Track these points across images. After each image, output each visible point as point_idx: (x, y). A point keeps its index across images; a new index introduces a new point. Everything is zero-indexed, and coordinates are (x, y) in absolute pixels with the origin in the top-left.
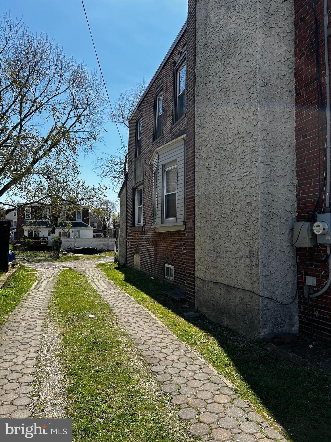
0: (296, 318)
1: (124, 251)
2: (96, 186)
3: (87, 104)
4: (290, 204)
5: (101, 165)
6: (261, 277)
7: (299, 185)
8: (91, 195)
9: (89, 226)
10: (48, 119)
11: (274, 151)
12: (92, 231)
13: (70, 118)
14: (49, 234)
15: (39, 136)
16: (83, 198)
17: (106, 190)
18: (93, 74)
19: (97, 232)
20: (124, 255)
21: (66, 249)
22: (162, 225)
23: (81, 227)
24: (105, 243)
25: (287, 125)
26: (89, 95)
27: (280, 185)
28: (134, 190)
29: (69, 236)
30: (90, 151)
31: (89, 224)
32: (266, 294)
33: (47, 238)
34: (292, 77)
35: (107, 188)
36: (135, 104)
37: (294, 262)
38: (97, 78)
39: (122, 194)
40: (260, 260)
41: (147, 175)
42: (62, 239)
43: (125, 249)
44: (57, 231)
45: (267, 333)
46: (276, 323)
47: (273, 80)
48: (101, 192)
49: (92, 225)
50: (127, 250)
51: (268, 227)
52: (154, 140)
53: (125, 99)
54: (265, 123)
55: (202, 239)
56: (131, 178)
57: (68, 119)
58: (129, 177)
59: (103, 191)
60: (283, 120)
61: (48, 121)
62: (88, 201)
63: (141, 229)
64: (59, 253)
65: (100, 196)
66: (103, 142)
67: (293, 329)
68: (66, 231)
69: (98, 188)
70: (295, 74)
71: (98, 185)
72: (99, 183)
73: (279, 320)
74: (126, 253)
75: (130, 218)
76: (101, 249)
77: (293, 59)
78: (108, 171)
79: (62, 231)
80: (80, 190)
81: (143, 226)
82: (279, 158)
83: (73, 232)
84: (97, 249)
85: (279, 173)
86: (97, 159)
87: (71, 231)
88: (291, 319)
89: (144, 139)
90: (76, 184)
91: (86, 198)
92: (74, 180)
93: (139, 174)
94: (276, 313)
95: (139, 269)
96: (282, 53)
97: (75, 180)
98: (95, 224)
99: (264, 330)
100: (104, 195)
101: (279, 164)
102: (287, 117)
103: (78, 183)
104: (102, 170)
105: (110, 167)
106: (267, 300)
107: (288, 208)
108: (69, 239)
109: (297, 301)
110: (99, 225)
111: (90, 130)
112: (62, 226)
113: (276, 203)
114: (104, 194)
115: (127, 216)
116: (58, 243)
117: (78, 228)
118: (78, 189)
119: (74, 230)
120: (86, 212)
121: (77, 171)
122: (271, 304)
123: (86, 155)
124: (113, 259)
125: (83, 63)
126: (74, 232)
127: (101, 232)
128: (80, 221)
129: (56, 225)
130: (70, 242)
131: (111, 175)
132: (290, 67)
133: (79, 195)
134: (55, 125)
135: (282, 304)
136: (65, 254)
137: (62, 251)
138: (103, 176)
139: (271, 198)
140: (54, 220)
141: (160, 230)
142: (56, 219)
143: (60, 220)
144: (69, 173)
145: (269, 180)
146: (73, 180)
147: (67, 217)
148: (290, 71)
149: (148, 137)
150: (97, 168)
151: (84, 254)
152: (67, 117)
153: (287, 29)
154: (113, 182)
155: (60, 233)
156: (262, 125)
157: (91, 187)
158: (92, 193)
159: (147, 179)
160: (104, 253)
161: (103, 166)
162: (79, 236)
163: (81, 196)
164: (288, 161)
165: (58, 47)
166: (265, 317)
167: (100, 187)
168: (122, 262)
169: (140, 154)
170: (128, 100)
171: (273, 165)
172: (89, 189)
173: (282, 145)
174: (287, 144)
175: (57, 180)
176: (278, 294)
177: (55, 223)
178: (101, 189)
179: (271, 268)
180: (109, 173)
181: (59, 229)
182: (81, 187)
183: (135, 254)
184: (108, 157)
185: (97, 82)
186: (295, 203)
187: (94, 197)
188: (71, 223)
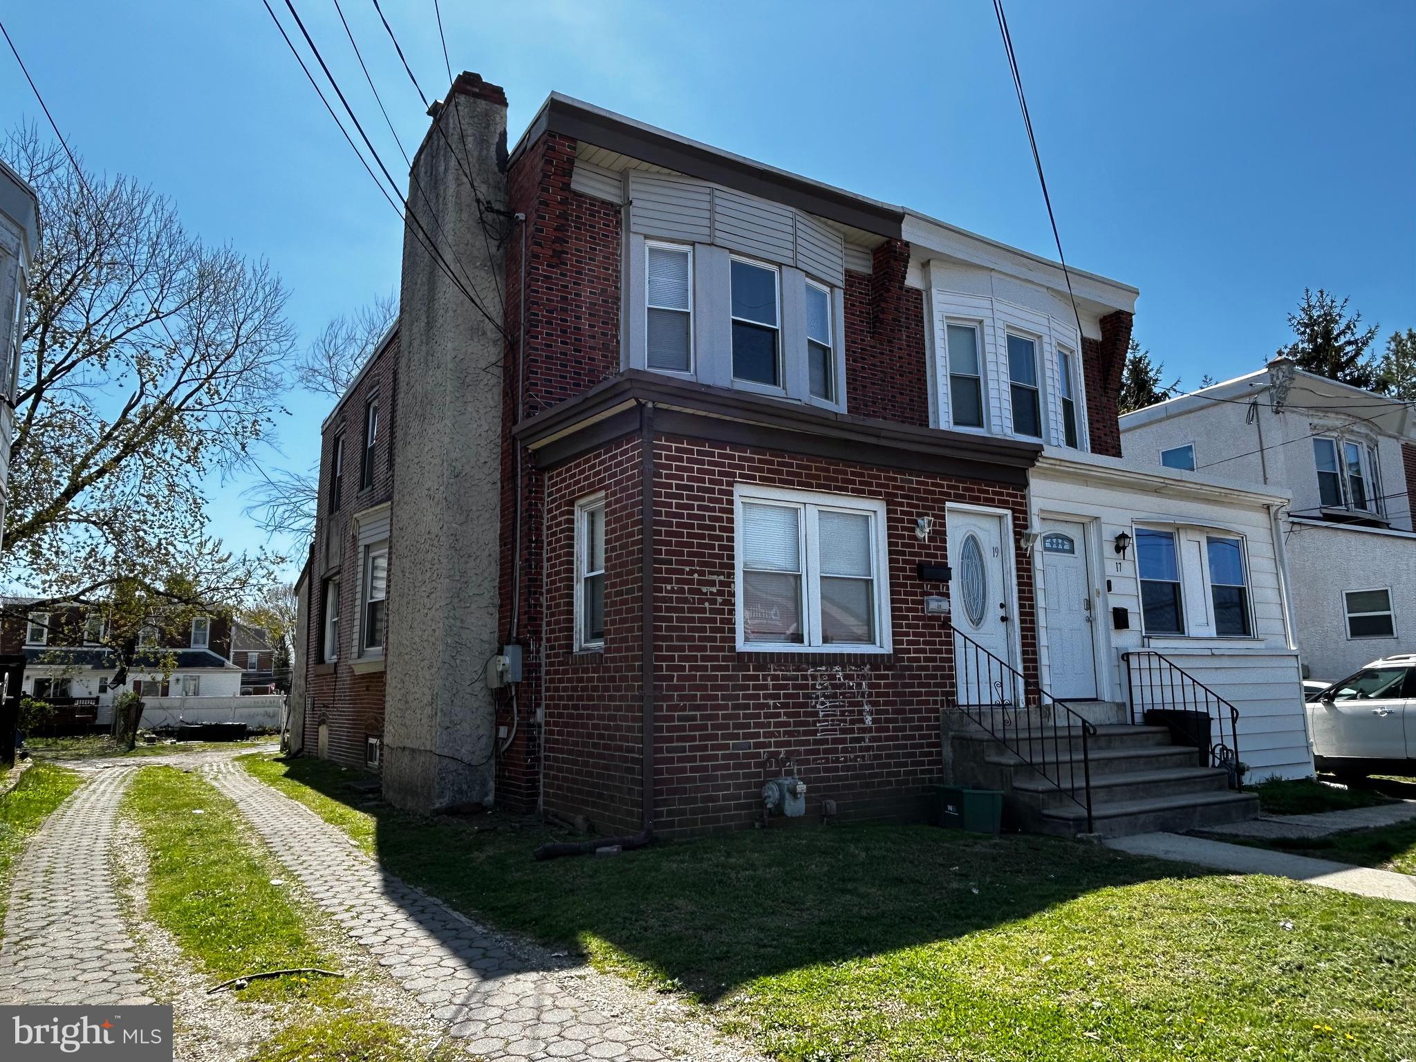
0: (492, 784)
1: (301, 722)
2: (253, 554)
3: (237, 340)
4: (488, 631)
5: (268, 499)
6: (439, 729)
7: (501, 606)
8: (235, 580)
9: (229, 663)
10: (123, 381)
11: (467, 563)
12: (238, 678)
13: (186, 382)
14: (103, 689)
15: (92, 417)
16: (213, 586)
17: (281, 565)
18: (258, 268)
19: (256, 679)
20: (300, 730)
21: (154, 728)
22: (359, 661)
23: (204, 665)
24: (270, 710)
25: (487, 527)
26: (244, 320)
27: (474, 606)
28: (325, 583)
29: (165, 692)
30: (237, 466)
31: (228, 658)
32: (446, 752)
33: (97, 700)
34: (496, 464)
35: (283, 560)
36: (370, 349)
37: (491, 709)
38: (267, 280)
39: (302, 590)
40: (439, 707)
41: (347, 556)
42: (144, 700)
43: (302, 717)
44: (131, 677)
45: (444, 804)
46: (460, 791)
47: (467, 469)
48: (265, 571)
49: (241, 661)
50: (305, 718)
51: (452, 663)
52: (362, 488)
53: (343, 334)
54: (454, 525)
55: (394, 684)
56: (320, 556)
57: (179, 383)
58: (317, 555)
59: (272, 567)
60: (481, 521)
61: (121, 386)
62: (228, 595)
63: (332, 671)
64: (134, 739)
65: (264, 581)
66: (275, 445)
67: (486, 799)
68: (160, 677)
69: (259, 559)
70: (502, 460)
71: (259, 553)
72: (261, 547)
73: (465, 787)
74: (304, 724)
75: (313, 644)
76: (260, 727)
77: (499, 441)
78: (287, 514)
79: (148, 678)
80: (205, 564)
81: (336, 664)
82: (474, 571)
83: (178, 680)
84: (245, 726)
85: (472, 590)
86: (256, 484)
87: (172, 678)
88: (484, 784)
89: (345, 480)
90: (193, 547)
91: (220, 585)
92: (189, 538)
93: (334, 550)
94: (460, 777)
95: (326, 758)
96: (483, 433)
97: (192, 536)
98: (253, 656)
99: (441, 800)
100: (274, 580)
101: (474, 579)
102: (487, 516)
103: (202, 544)
104: (271, 511)
105: (291, 507)
106: (447, 760)
107: (485, 637)
108: (165, 701)
109: (493, 762)
110: (264, 661)
111: (241, 406)
112: (149, 664)
113: (468, 631)
114: (272, 577)
115: (308, 639)
116: (131, 713)
117: (196, 669)
118: (199, 562)
119: (181, 676)
120: (221, 625)
121: (201, 515)
122: (452, 766)
123: (228, 476)
124: (278, 748)
125: (229, 247)
126: (181, 683)
127: (270, 681)
128: (203, 648)
129: (129, 662)
130: (168, 708)
131: (295, 526)
132: (494, 451)
133: (202, 578)
134: (141, 388)
135: (470, 765)
136: (150, 740)
137: (142, 735)
138: (272, 528)
139: (459, 624)
140: (123, 647)
141: (359, 671)
142: (130, 645)
143: (141, 648)
144: (176, 522)
145: (456, 600)
146: (186, 537)
147: (162, 638)
148: (494, 456)
149: (352, 479)
150: (255, 507)
151: (206, 739)
152: (177, 378)
153: (491, 403)
154: (298, 545)
155: (137, 685)
156: (449, 528)
157: (238, 555)
158: (240, 572)
159: (347, 564)
160: (267, 736)
161: (273, 504)
162: (196, 693)
163: (207, 580)
164: (486, 574)
165: (165, 202)
166: (443, 782)
167: (263, 557)
168: (295, 747)
169: (338, 508)
170: (351, 339)
171: (464, 580)
172: (232, 561)
173: (479, 553)
174: (487, 552)
175: (140, 544)
176: (464, 752)
177: (127, 654)
178: (266, 563)
179: (454, 718)
180: (292, 520)
181: (136, 672)
182: (208, 557)
183: (319, 725)
184: (287, 478)
185: (267, 289)
186: (497, 630)
187: (244, 584)
188: (175, 654)
